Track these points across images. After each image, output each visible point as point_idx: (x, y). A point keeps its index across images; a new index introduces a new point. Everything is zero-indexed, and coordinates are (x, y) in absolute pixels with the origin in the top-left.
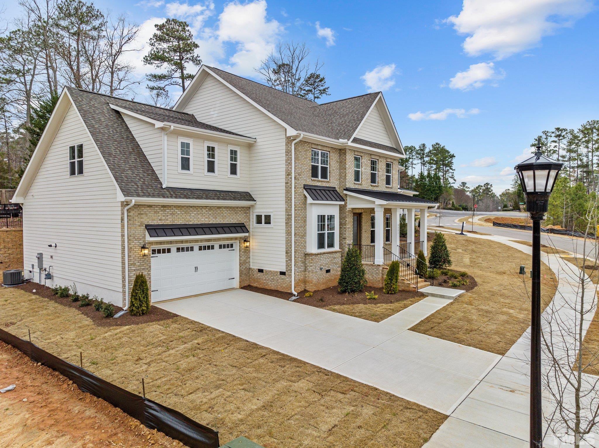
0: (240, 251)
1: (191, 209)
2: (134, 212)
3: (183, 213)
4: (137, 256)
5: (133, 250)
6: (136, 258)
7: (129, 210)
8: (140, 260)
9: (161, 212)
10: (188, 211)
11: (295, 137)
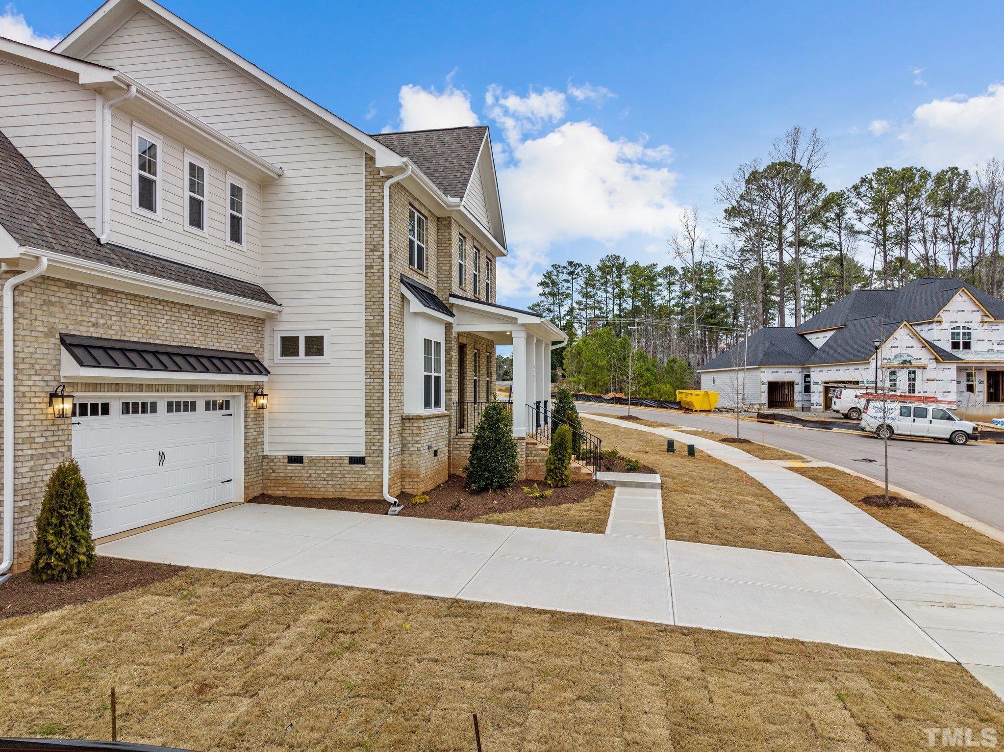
0: (246, 415)
1: (160, 307)
2: (32, 295)
3: (143, 313)
4: (37, 417)
5: (28, 400)
6: (36, 423)
7: (21, 288)
8: (45, 428)
9: (96, 306)
10: (153, 311)
11: (391, 172)
